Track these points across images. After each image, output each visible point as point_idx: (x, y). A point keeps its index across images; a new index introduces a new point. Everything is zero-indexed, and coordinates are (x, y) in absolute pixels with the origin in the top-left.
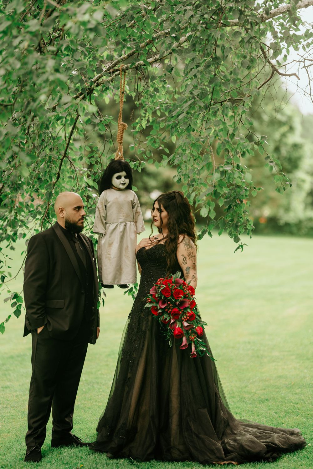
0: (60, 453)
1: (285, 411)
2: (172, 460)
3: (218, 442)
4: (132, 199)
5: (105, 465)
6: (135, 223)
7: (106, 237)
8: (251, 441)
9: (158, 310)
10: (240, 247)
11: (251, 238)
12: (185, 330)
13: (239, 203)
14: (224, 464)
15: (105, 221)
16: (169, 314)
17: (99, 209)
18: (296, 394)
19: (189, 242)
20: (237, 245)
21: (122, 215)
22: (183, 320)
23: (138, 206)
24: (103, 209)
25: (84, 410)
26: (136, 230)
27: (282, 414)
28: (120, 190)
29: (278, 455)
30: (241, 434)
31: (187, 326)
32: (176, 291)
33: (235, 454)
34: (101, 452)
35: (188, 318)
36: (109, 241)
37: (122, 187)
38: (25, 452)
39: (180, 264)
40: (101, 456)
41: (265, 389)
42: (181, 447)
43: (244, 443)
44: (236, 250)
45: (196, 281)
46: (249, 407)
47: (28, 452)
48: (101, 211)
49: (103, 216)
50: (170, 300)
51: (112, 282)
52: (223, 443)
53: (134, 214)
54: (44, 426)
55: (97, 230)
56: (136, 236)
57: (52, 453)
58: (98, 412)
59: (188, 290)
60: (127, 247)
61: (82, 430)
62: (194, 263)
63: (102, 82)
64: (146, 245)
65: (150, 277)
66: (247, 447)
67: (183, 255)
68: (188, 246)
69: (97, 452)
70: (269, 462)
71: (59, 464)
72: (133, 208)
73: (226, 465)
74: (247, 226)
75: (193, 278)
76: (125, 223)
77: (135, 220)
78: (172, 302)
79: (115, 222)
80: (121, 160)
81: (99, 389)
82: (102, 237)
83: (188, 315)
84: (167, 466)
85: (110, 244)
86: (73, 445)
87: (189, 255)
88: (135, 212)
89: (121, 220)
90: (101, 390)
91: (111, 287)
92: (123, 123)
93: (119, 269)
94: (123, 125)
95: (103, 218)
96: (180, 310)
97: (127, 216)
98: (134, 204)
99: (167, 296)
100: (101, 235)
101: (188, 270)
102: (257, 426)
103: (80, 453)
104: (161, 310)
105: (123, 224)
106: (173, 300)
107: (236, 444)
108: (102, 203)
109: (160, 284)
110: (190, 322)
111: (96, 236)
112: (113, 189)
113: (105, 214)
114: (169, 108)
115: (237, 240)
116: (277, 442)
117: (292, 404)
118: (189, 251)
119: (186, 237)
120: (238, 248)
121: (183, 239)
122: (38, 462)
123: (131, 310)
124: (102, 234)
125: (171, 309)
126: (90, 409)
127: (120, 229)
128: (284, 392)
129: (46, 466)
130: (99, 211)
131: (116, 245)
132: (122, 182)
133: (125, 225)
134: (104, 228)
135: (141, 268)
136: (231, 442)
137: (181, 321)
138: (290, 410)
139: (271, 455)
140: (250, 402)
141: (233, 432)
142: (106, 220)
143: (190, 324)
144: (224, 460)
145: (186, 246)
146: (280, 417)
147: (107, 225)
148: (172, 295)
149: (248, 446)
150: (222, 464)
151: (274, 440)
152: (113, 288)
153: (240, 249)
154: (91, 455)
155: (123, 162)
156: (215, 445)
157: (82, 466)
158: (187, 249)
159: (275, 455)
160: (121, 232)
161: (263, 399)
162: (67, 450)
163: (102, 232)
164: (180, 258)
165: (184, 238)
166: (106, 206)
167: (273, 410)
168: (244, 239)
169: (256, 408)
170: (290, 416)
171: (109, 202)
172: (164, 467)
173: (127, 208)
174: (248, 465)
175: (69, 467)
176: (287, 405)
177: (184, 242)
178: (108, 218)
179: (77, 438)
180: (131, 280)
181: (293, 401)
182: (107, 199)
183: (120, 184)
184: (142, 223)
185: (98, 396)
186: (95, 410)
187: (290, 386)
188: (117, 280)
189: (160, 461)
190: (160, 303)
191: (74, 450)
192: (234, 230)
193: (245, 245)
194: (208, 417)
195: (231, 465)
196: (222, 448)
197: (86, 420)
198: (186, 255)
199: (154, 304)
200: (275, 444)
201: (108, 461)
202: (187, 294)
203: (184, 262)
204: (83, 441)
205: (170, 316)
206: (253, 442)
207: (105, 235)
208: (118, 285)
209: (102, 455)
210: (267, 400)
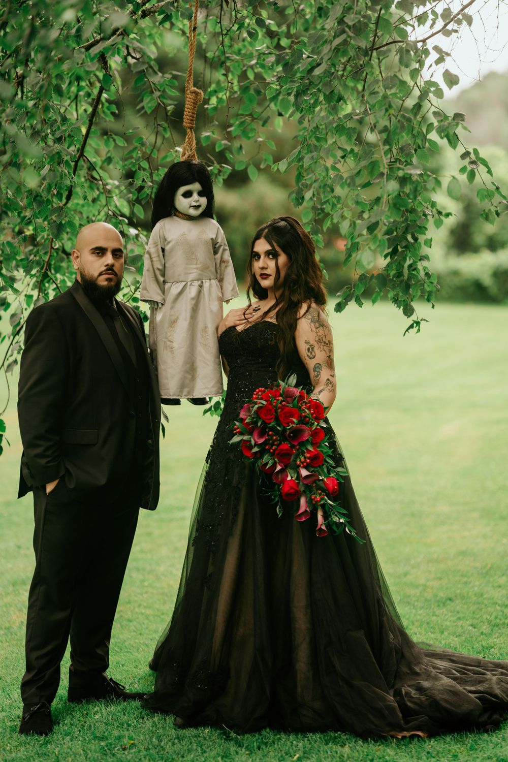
0: (87, 714)
1: (489, 622)
2: (302, 729)
3: (388, 693)
4: (214, 236)
5: (176, 741)
6: (219, 281)
7: (164, 308)
8: (450, 691)
9: (251, 447)
10: (415, 325)
11: (433, 307)
12: (304, 484)
13: (412, 241)
14: (404, 738)
15: (162, 278)
16: (272, 455)
17: (150, 255)
18: (500, 587)
19: (318, 316)
20: (409, 321)
21: (195, 266)
22: (299, 466)
23: (224, 250)
24: (159, 256)
25: (120, 624)
26: (220, 295)
27: (485, 628)
28: (190, 218)
29: (501, 716)
30: (428, 676)
31: (307, 477)
32: (286, 410)
33: (424, 718)
34: (165, 712)
35: (308, 461)
36: (171, 315)
37: (193, 212)
38: (20, 712)
39: (303, 359)
40: (165, 720)
41: (440, 579)
42: (317, 705)
43: (439, 697)
44: (407, 330)
45: (333, 390)
46: (420, 615)
47: (26, 715)
48: (154, 259)
49: (158, 269)
50: (273, 429)
51: (177, 394)
52: (398, 694)
53: (218, 265)
54: (57, 665)
55: (147, 294)
56: (221, 307)
57: (72, 715)
58: (147, 628)
59: (309, 409)
60: (206, 327)
61: (123, 665)
62: (328, 355)
63: (153, 9)
64: (238, 322)
65: (245, 385)
66: (444, 704)
67: (307, 342)
68: (317, 324)
69: (157, 713)
70: (487, 731)
71: (87, 739)
72: (215, 252)
73: (408, 739)
74: (425, 285)
75: (327, 385)
76: (200, 282)
77: (218, 276)
78: (276, 432)
79: (181, 280)
80: (192, 160)
81: (143, 581)
82: (156, 309)
83: (308, 455)
84: (294, 742)
85: (173, 322)
86: (109, 698)
87: (319, 341)
88: (219, 261)
89: (192, 277)
90: (146, 584)
91: (176, 402)
92: (195, 89)
93: (191, 369)
94: (195, 92)
95: (158, 273)
96: (293, 446)
97: (205, 268)
98: (217, 246)
99: (268, 421)
100: (155, 305)
101: (317, 370)
102: (450, 656)
103: (124, 714)
104: (258, 448)
105: (197, 283)
106: (279, 428)
107: (423, 698)
108: (156, 245)
109: (256, 398)
110: (313, 469)
111: (145, 308)
112: (177, 216)
113: (161, 264)
114: (284, 57)
115: (408, 311)
116: (498, 691)
117: (498, 608)
118: (319, 334)
119: (314, 305)
120: (411, 327)
121: (307, 311)
122: (47, 735)
123: (211, 446)
124: (157, 303)
125: (276, 445)
126: (131, 621)
127: (190, 293)
128: (477, 583)
129: (62, 742)
130: (151, 258)
131: (183, 324)
132: (194, 204)
133: (201, 286)
134: (160, 292)
135: (228, 365)
136: (413, 692)
137: (296, 468)
138: (498, 621)
139: (490, 718)
140: (420, 604)
141: (414, 669)
142: (163, 275)
143: (312, 472)
144: (402, 730)
145: (312, 324)
146: (482, 633)
147: (167, 286)
148: (277, 419)
149: (447, 701)
150: (400, 737)
151: (492, 688)
152: (180, 404)
153: (415, 329)
154: (145, 719)
155: (195, 164)
156: (384, 699)
157: (133, 744)
158: (314, 329)
159: (496, 716)
160: (193, 299)
161: (443, 598)
162: (99, 709)
163: (158, 298)
164: (302, 347)
165: (309, 307)
166: (163, 250)
167: (467, 620)
168: (421, 309)
169: (433, 616)
170: (499, 631)
171: (169, 242)
172: (289, 743)
173: (202, 254)
174: (448, 739)
175: (107, 746)
176: (489, 609)
177: (310, 317)
178: (169, 273)
179: (117, 684)
180: (214, 389)
181: (500, 602)
182: (166, 237)
183: (190, 207)
184: (233, 282)
185: (141, 594)
186: (140, 624)
187: (484, 571)
188: (186, 391)
189: (279, 732)
190: (256, 434)
191: (112, 708)
192: (402, 292)
193: (425, 320)
194: (367, 645)
195: (416, 740)
196: (396, 705)
197: (127, 644)
198: (312, 342)
199: (246, 438)
200: (495, 696)
201: (181, 732)
202: (306, 417)
203: (309, 354)
204: (128, 689)
205: (274, 459)
206: (455, 693)
207: (162, 304)
208: (188, 399)
209: (167, 718)
210: (450, 599)
